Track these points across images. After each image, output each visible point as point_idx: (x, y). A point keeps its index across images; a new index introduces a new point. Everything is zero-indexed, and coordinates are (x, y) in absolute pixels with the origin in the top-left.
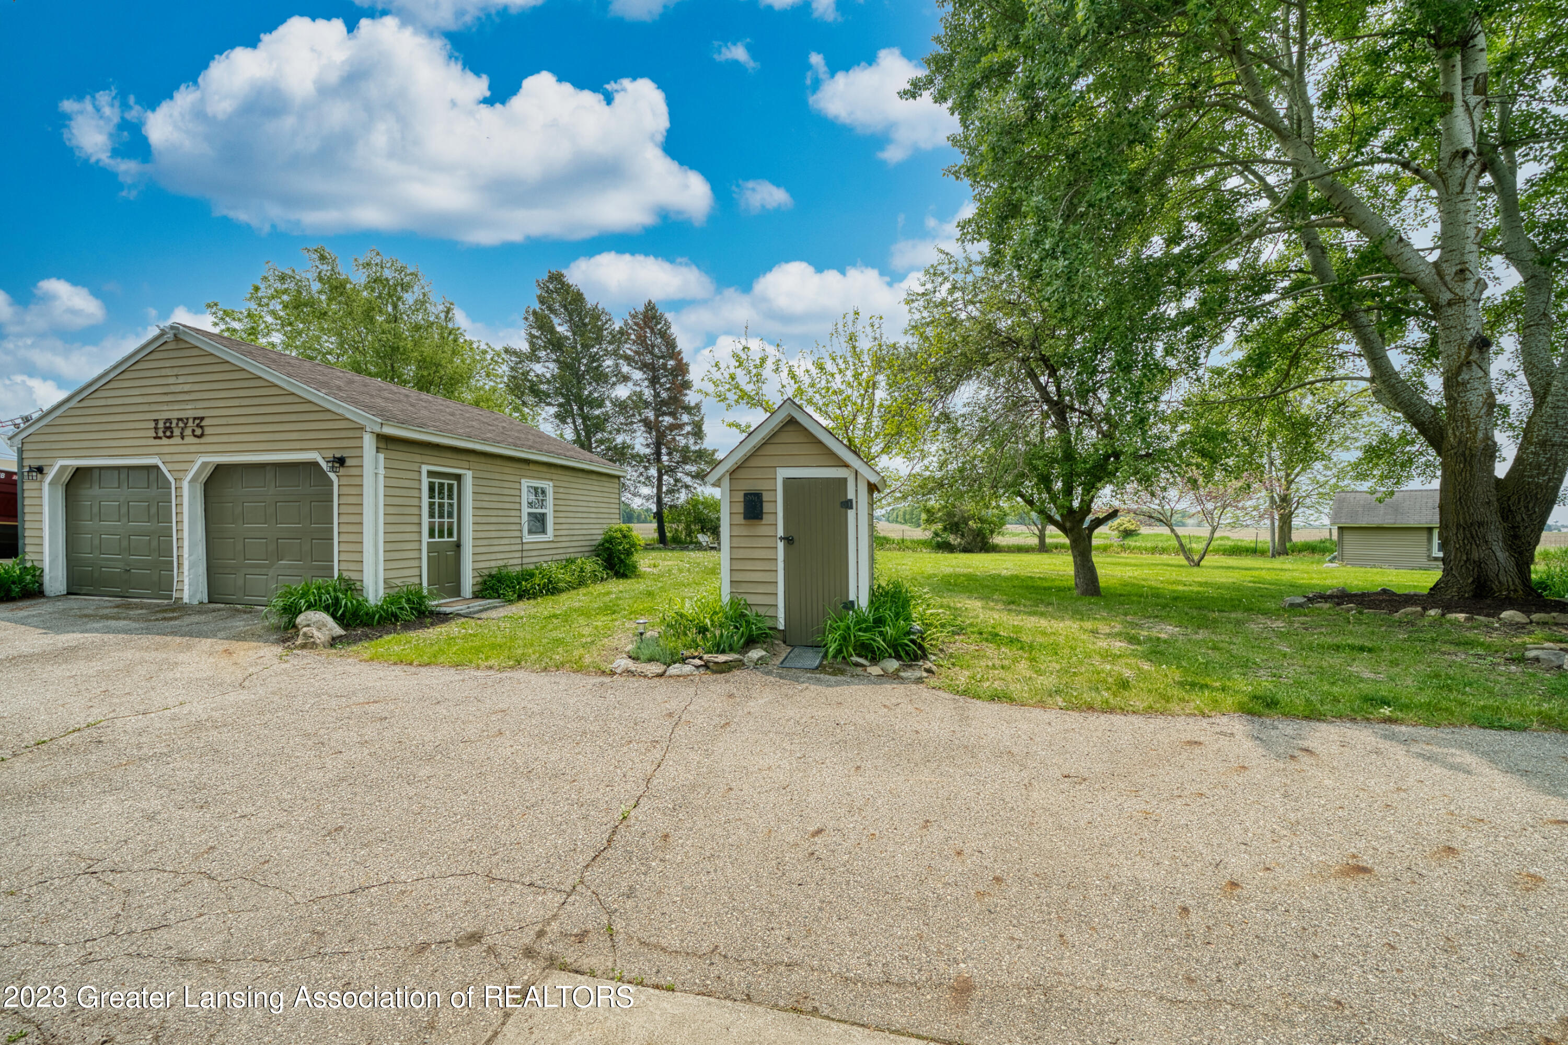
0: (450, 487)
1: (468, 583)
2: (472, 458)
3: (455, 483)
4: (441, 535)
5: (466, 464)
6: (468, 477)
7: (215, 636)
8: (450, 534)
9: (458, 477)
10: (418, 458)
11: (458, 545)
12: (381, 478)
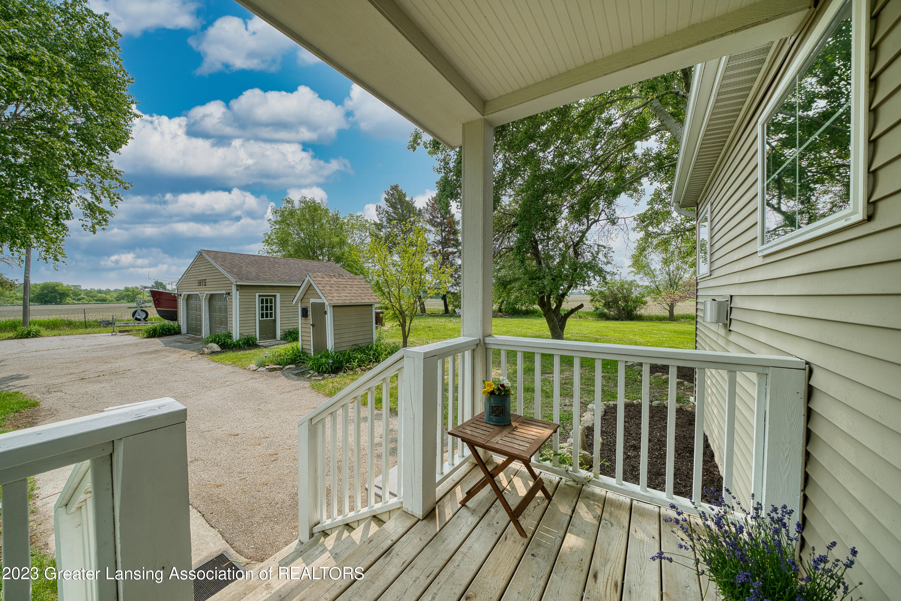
0: (271, 300)
1: (278, 336)
2: (280, 288)
3: (273, 298)
4: (267, 317)
5: (276, 291)
6: (278, 296)
7: (187, 349)
8: (271, 317)
9: (275, 296)
10: (254, 291)
11: (275, 321)
12: (238, 299)
